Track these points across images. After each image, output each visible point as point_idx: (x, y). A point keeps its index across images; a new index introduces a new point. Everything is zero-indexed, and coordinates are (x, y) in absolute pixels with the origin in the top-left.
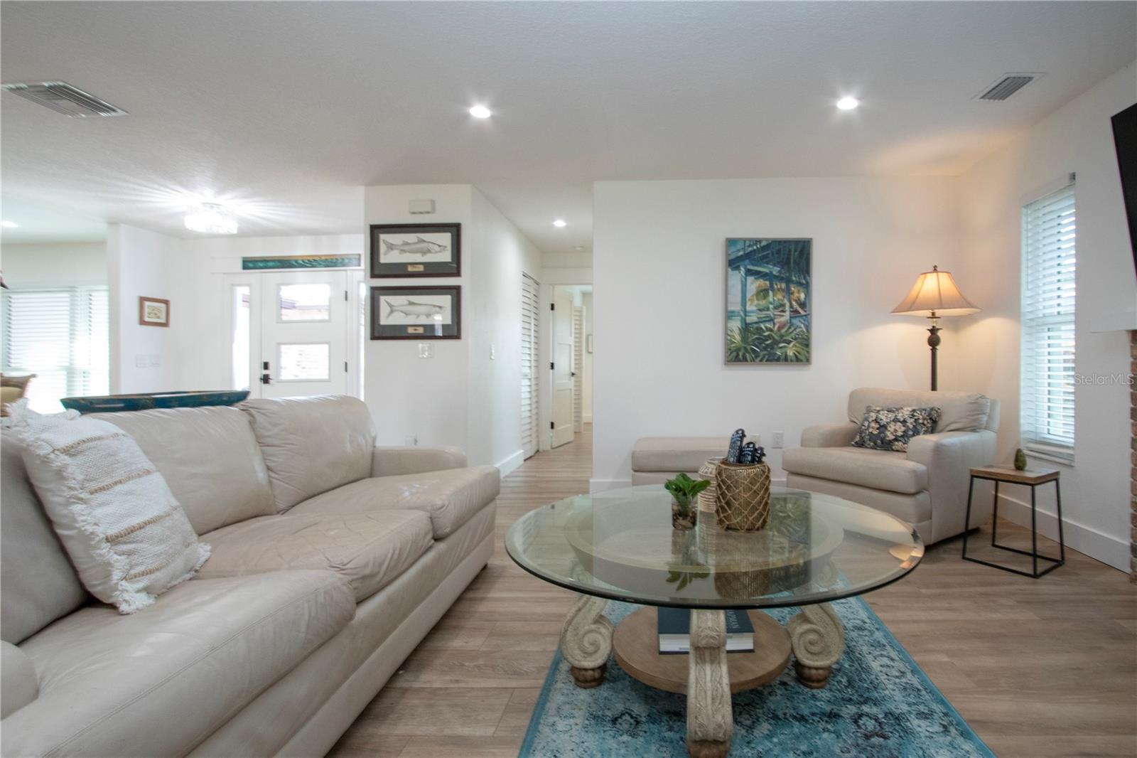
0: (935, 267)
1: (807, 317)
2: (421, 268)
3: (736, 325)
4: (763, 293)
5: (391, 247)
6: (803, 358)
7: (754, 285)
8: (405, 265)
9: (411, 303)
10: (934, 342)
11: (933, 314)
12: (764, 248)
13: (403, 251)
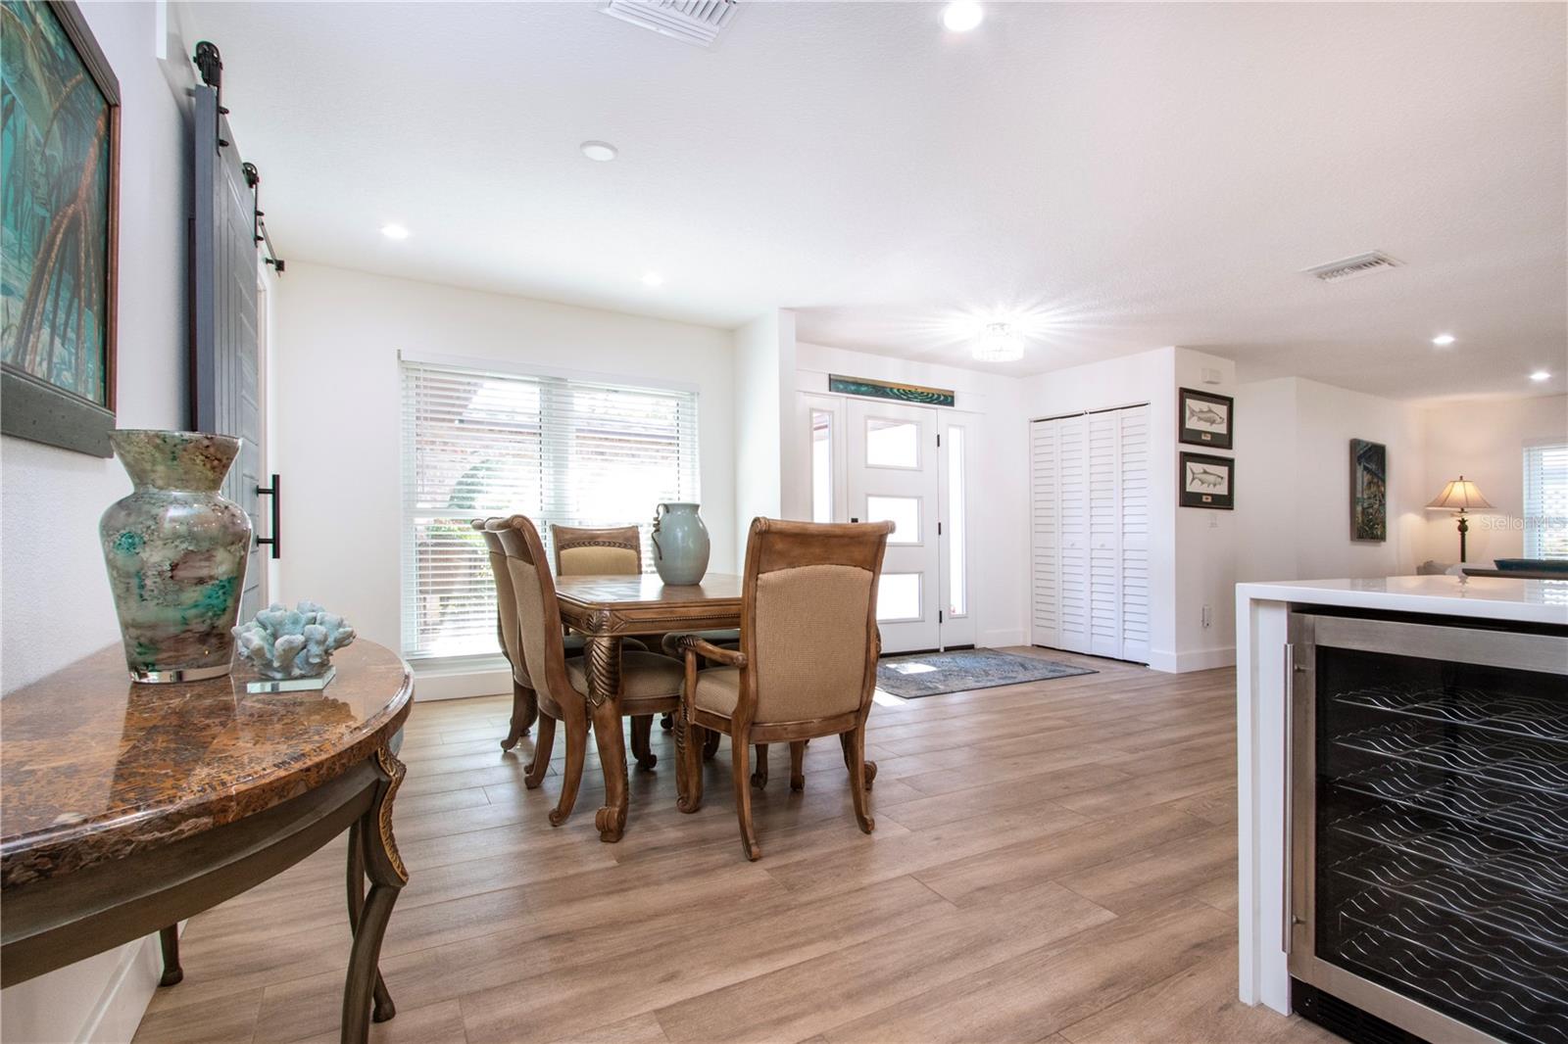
0: (1461, 477)
1: (1384, 505)
2: (1208, 438)
3: (1359, 509)
4: (1370, 483)
5: (1193, 413)
6: (1382, 538)
7: (1367, 477)
8: (1200, 433)
9: (1205, 472)
10: (1463, 528)
11: (1462, 510)
12: (1370, 449)
13: (1200, 419)
